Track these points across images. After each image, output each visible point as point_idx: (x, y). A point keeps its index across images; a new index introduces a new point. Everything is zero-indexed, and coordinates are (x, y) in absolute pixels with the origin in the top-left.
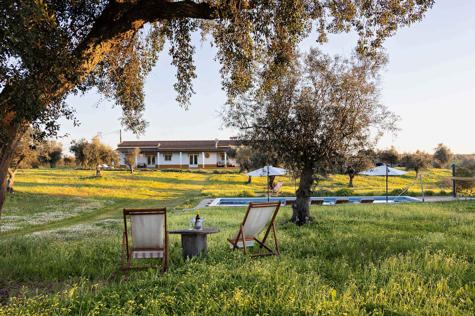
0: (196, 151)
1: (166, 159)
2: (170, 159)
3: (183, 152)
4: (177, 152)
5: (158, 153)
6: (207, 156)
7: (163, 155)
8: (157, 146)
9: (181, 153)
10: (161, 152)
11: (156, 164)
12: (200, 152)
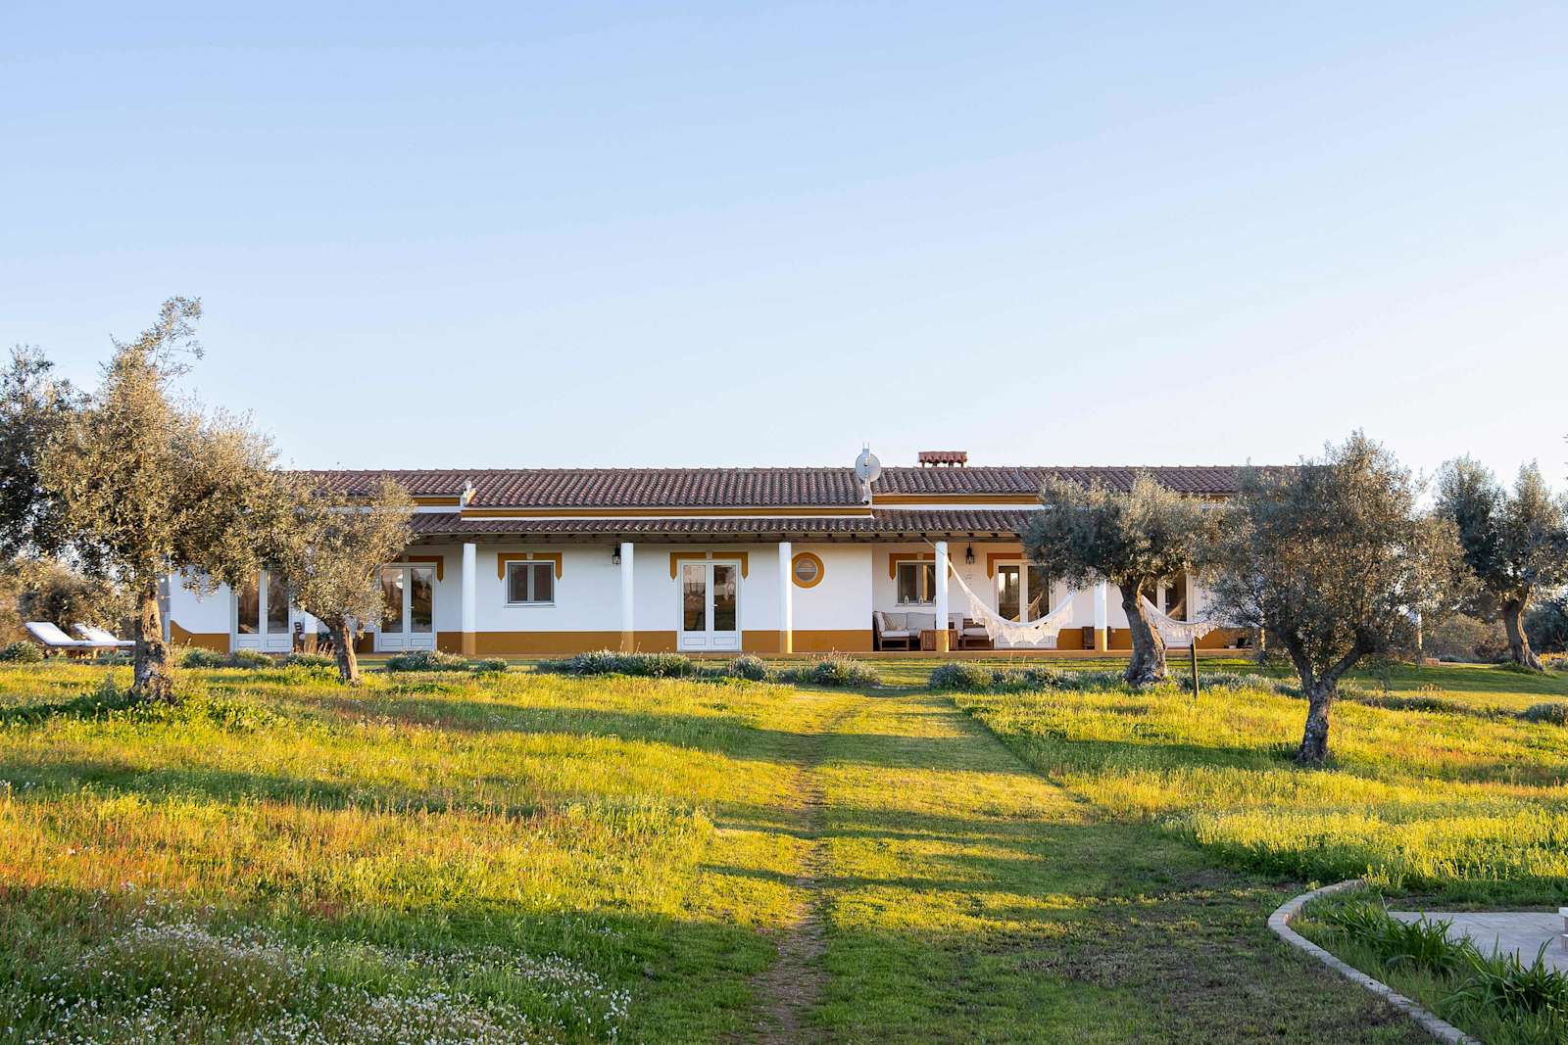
0: (736, 539)
1: (518, 594)
2: (545, 594)
3: (645, 542)
4: (605, 542)
5: (470, 549)
6: (806, 575)
7: (492, 564)
8: (457, 502)
9: (627, 549)
10: (489, 541)
11: (441, 623)
12: (766, 540)
